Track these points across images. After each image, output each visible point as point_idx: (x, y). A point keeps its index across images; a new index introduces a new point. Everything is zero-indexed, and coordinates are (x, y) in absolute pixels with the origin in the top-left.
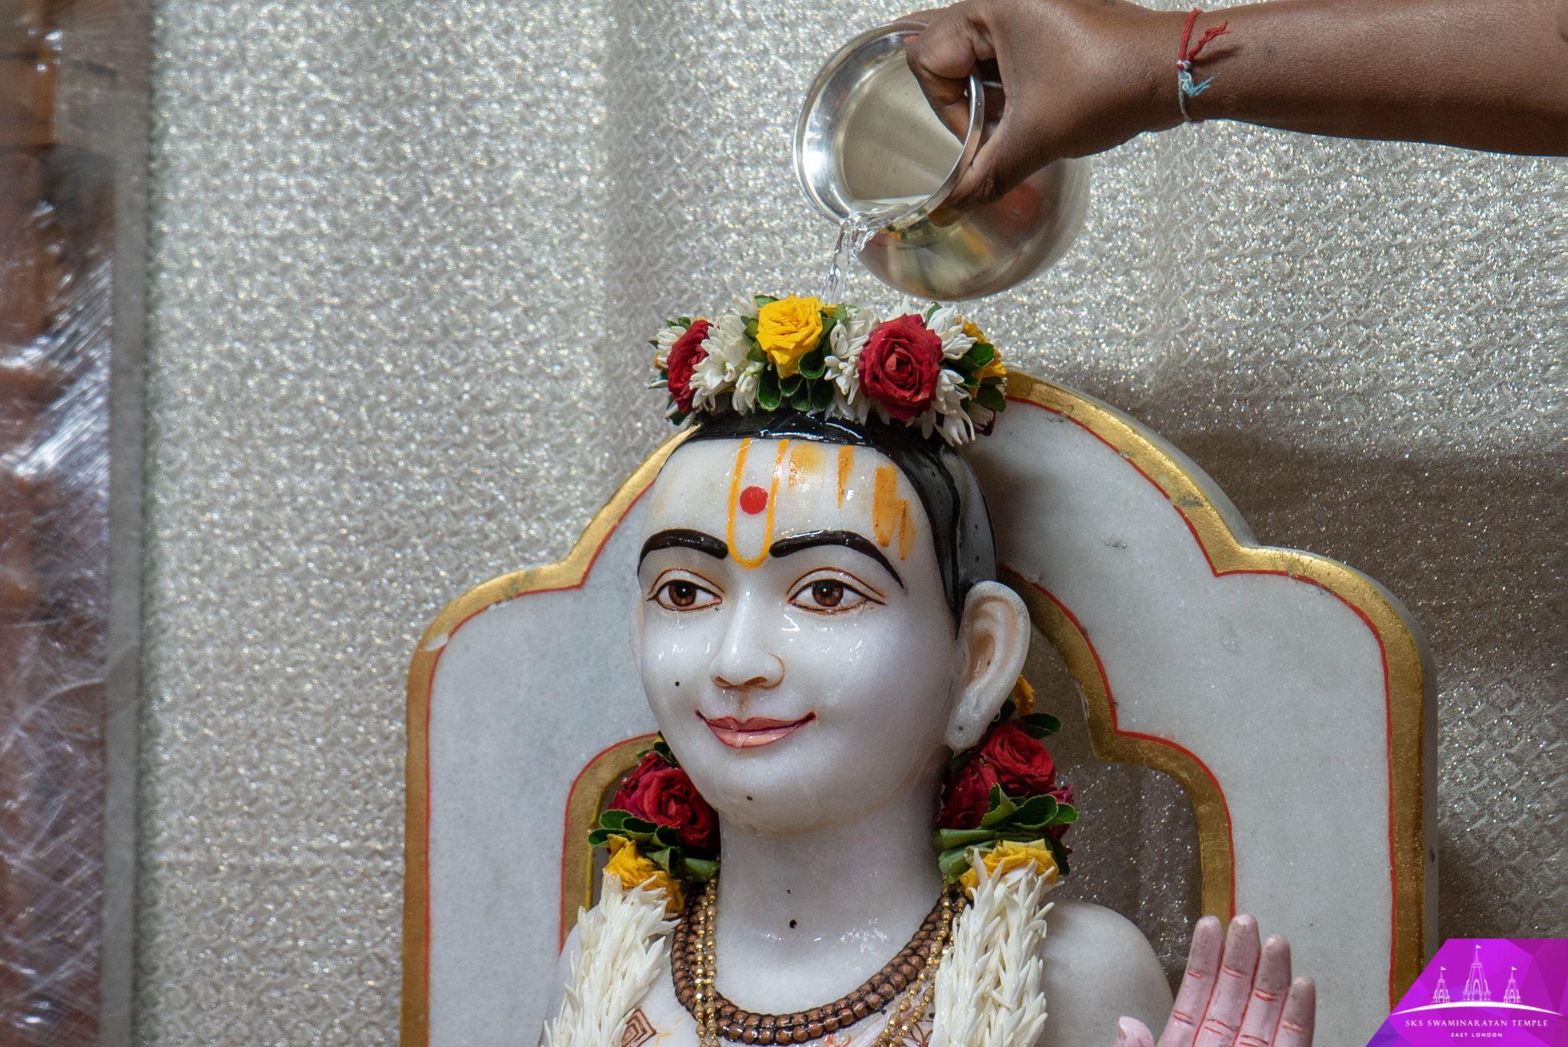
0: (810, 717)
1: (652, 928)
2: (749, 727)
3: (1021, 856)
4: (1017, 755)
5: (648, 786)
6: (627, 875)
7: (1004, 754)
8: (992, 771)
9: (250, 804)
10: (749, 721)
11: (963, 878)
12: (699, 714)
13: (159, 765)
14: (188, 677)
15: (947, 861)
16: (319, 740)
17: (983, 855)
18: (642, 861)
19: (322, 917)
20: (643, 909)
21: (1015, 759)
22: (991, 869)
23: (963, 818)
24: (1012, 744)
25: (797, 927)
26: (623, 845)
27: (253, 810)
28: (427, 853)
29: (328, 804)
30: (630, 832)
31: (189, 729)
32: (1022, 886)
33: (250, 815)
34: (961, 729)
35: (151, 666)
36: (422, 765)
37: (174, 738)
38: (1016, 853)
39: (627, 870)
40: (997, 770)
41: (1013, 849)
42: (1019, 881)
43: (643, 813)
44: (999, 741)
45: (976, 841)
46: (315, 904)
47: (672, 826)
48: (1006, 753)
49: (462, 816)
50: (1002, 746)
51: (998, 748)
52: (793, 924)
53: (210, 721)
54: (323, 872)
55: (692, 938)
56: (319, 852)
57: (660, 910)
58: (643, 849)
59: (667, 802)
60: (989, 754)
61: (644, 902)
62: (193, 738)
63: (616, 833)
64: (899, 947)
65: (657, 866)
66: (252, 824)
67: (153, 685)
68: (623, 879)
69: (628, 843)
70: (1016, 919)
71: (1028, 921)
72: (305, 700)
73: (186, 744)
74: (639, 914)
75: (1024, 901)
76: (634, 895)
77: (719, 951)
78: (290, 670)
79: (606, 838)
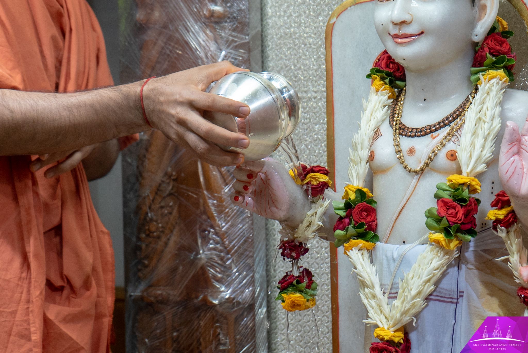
0: (422, 33)
1: (384, 102)
2: (402, 37)
3: (494, 75)
4: (496, 43)
5: (383, 59)
6: (377, 87)
7: (492, 43)
8: (487, 49)
9: (295, 78)
10: (402, 35)
11: (478, 83)
12: (389, 34)
13: (269, 67)
14: (276, 39)
15: (473, 78)
16: (315, 57)
17: (483, 75)
18: (382, 82)
19: (317, 112)
20: (382, 97)
21: (496, 45)
22: (485, 79)
23: (478, 64)
24: (495, 40)
25: (426, 101)
26: (377, 78)
27: (296, 80)
28: (332, 87)
29: (318, 77)
30: (377, 74)
31: (277, 55)
32: (495, 84)
33: (295, 81)
34: (477, 36)
35: (266, 37)
36: (330, 60)
37: (273, 58)
38: (493, 74)
39: (377, 85)
40: (489, 48)
41: (492, 72)
42: (494, 83)
43: (382, 68)
44: (490, 39)
45: (482, 71)
46: (315, 108)
47: (391, 71)
48: (493, 43)
49: (342, 75)
50: (491, 41)
51: (490, 41)
52: (425, 100)
53: (283, 53)
54: (317, 98)
55: (397, 106)
56: (316, 92)
57: (386, 97)
58: (382, 79)
59: (389, 64)
60: (487, 43)
61: (382, 95)
62: (278, 58)
63: (374, 74)
64: (457, 106)
65: (386, 84)
66: (296, 84)
67: (266, 42)
68: (376, 88)
69: (378, 77)
70: (492, 94)
71: (496, 95)
72: (310, 44)
73: (276, 60)
74: (380, 99)
75: (495, 89)
76: (379, 93)
77: (404, 110)
78: (305, 35)
79: (371, 76)
